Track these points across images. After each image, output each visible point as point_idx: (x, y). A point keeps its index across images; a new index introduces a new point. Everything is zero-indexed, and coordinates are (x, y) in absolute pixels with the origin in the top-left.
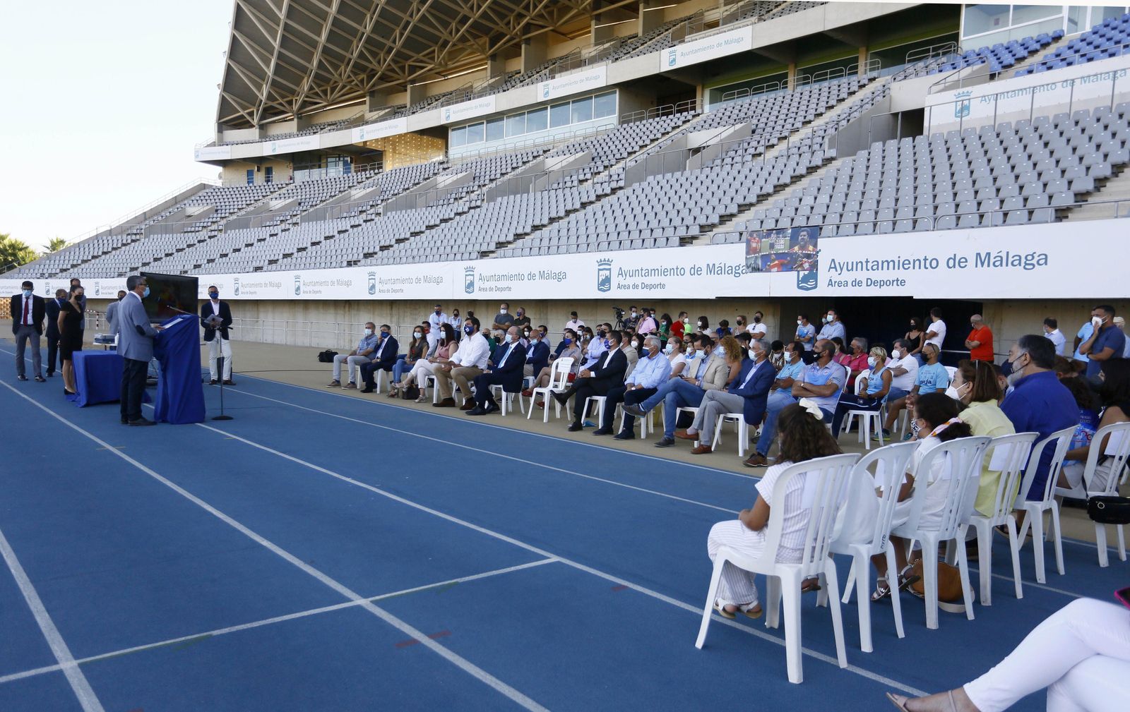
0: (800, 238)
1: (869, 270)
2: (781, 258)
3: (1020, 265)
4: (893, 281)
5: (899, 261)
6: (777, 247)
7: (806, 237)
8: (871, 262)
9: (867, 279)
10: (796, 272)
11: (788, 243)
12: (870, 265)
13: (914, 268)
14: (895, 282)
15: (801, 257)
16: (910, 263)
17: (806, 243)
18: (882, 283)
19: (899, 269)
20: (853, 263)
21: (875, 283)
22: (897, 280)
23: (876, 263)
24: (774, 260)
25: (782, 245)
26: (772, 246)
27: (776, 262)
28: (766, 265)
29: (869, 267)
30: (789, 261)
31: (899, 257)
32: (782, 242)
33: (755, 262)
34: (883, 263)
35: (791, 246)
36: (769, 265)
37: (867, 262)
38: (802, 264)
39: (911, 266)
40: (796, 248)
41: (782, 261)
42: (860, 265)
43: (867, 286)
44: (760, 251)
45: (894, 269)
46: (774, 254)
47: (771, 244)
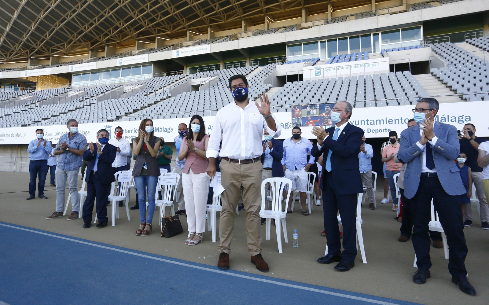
0: (325, 109)
1: (369, 125)
2: (315, 119)
3: (456, 121)
4: (383, 130)
5: (386, 120)
6: (311, 113)
7: (328, 109)
8: (369, 120)
9: (368, 129)
10: (324, 126)
11: (319, 111)
12: (369, 122)
13: (395, 123)
14: (385, 131)
15: (327, 119)
16: (393, 121)
17: (330, 112)
18: (377, 131)
19: (386, 124)
20: (359, 121)
21: (373, 131)
22: (386, 129)
23: (373, 121)
24: (310, 120)
25: (315, 112)
26: (308, 113)
27: (312, 121)
28: (305, 122)
29: (369, 123)
30: (319, 120)
31: (386, 118)
32: (315, 111)
33: (298, 121)
34: (377, 121)
35: (320, 113)
36: (307, 123)
37: (367, 120)
38: (328, 122)
39: (394, 122)
40: (324, 114)
41: (315, 120)
42: (363, 122)
43: (368, 132)
44: (301, 115)
45: (383, 124)
46: (310, 117)
47: (307, 112)
